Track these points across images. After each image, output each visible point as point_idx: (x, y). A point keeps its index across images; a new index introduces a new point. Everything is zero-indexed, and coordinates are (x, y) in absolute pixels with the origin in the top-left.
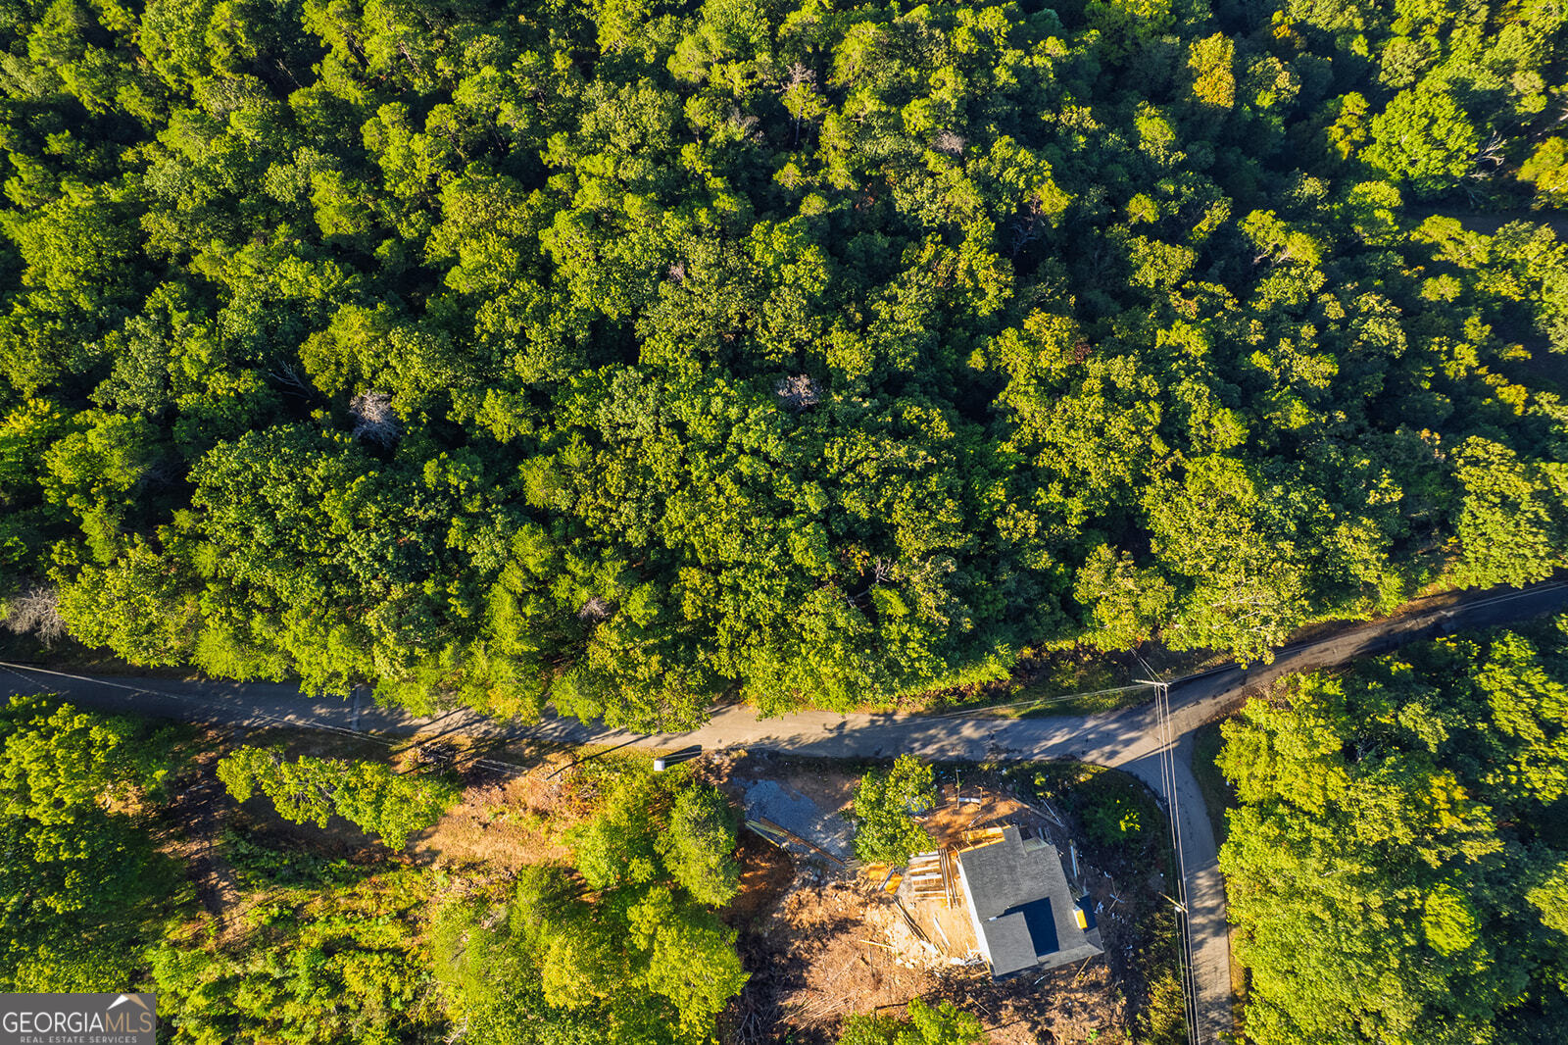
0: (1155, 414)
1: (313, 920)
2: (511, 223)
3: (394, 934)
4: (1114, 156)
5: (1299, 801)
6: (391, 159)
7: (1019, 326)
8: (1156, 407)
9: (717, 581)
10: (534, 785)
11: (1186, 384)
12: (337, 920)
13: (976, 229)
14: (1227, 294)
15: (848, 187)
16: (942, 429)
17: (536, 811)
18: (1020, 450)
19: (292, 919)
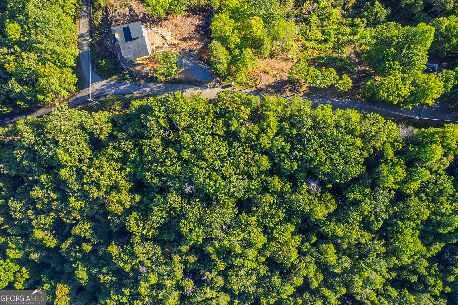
0: (85, 178)
1: (330, 48)
2: (276, 245)
3: (308, 44)
4: (95, 266)
5: (53, 66)
6: (313, 268)
7: (125, 208)
8: (85, 180)
9: (212, 130)
10: (268, 80)
11: (76, 188)
12: (323, 48)
13: (136, 240)
14: (62, 218)
15: (175, 255)
16: (147, 175)
17: (268, 73)
18: (125, 169)
19: (335, 49)
